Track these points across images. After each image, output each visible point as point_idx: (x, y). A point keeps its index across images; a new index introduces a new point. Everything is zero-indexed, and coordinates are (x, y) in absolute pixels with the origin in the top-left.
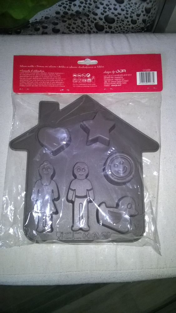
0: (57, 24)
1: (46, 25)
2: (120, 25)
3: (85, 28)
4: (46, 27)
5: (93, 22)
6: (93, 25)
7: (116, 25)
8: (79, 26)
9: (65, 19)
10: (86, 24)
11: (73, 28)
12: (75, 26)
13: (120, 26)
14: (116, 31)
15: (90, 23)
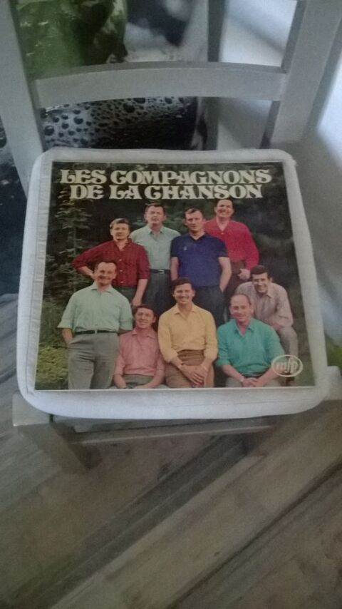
0: (77, 112)
1: (66, 114)
2: (153, 104)
3: (112, 112)
4: (66, 118)
5: (120, 104)
6: (121, 107)
7: (148, 105)
8: (105, 111)
9: (88, 105)
10: (113, 107)
11: (98, 114)
12: (100, 112)
13: (153, 106)
14: (150, 111)
15: (117, 106)
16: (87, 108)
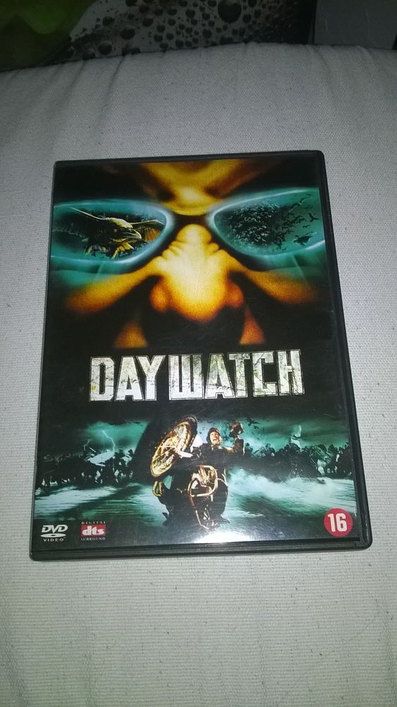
3: (196, 28)
6: (214, 13)
8: (182, 27)
9: (150, 16)
10: (198, 15)
11: (170, 37)
15: (207, 11)
16: (148, 23)
